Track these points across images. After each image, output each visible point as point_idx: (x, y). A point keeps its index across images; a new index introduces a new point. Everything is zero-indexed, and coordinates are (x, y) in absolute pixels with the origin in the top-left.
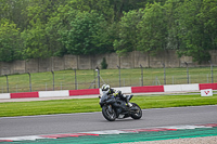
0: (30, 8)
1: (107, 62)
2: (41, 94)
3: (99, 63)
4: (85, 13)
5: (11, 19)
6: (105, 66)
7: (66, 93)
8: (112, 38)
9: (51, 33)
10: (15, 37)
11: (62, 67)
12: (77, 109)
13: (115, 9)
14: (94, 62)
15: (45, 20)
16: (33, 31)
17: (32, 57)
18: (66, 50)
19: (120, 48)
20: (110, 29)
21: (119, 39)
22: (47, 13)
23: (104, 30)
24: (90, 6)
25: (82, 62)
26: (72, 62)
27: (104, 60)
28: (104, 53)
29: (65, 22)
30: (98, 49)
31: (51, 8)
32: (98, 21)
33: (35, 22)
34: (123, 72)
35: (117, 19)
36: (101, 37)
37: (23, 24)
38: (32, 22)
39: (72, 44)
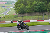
0: (28, 1)
1: (46, 14)
2: (30, 21)
3: (44, 14)
4: (41, 2)
5: (24, 4)
6: (45, 15)
7: (36, 21)
8: (47, 8)
9: (33, 7)
10: (24, 8)
11: (35, 15)
12: (39, 24)
13: (48, 2)
14: (43, 14)
15: (31, 4)
16: (29, 6)
17: (28, 12)
18: (36, 11)
19: (49, 10)
20: (46, 6)
21: (48, 8)
22: (32, 2)
23: (45, 6)
24: (42, 1)
25: (40, 14)
26: (38, 14)
27: (45, 13)
28: (45, 12)
29: (36, 5)
30: (44, 11)
31: (33, 1)
32: (44, 4)
33: (29, 4)
34: (49, 16)
35: (48, 4)
36: (44, 8)
37: (26, 5)
38: (28, 4)
39: (38, 10)
